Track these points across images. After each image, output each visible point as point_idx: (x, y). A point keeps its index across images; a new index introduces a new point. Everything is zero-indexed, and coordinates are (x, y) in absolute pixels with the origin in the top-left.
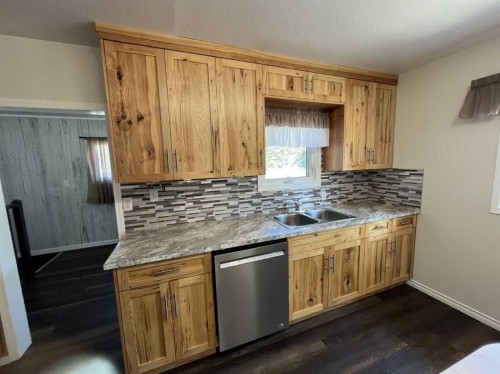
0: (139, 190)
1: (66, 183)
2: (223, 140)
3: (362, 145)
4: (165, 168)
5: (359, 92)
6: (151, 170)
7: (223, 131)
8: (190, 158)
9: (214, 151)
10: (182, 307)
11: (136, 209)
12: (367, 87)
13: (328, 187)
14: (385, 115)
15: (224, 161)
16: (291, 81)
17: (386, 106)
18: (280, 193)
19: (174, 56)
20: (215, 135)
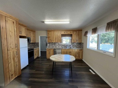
0: (49, 43)
1: (44, 43)
2: (57, 39)
3: (75, 39)
4: (51, 41)
5: (75, 33)
6: (50, 41)
7: (57, 38)
8: (53, 40)
9: (56, 40)
10: (51, 53)
11: (49, 45)
12: (76, 32)
13: (72, 45)
14: (80, 35)
15: (57, 41)
16: (65, 32)
17: (80, 34)
18: (65, 45)
19: (52, 32)
20: (56, 38)
